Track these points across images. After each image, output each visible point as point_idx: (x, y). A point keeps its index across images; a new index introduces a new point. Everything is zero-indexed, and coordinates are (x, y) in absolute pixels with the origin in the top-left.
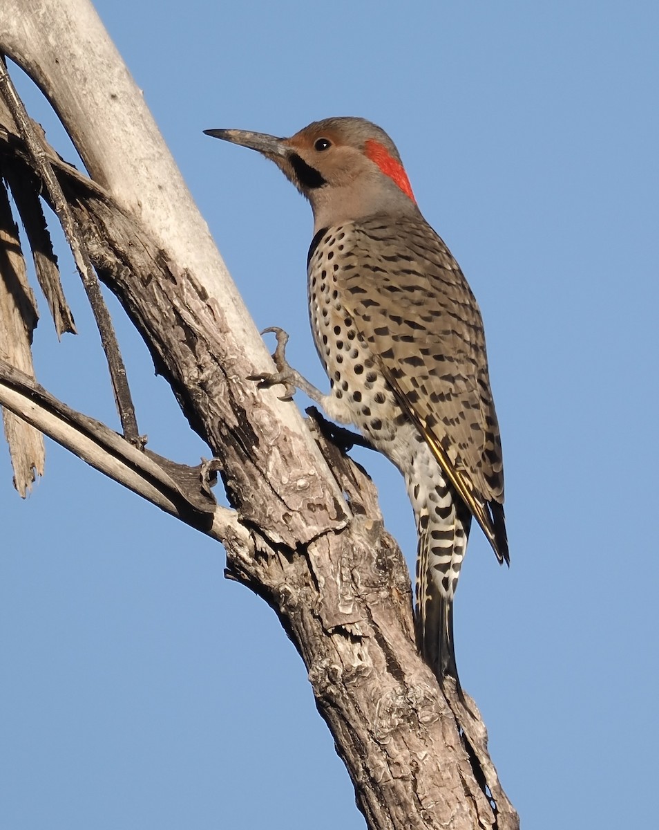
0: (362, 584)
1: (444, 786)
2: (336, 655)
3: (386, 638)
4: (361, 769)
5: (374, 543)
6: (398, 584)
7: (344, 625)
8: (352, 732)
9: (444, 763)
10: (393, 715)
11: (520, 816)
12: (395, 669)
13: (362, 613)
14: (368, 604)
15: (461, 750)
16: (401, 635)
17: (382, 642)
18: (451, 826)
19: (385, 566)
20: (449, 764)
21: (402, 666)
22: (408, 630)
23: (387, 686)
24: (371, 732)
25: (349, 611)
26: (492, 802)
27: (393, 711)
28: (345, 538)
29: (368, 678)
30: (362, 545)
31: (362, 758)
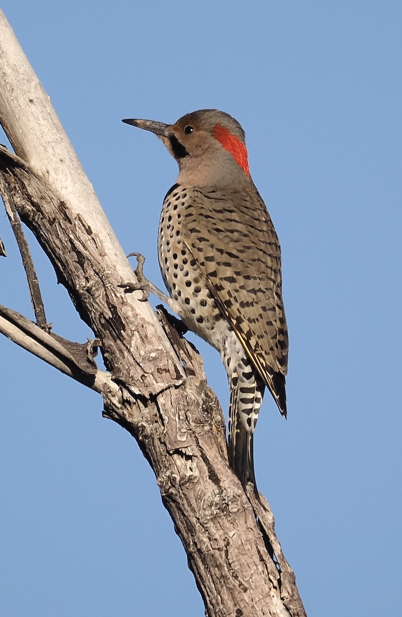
0: (192, 421)
1: (246, 554)
2: (176, 468)
3: (208, 457)
4: (192, 543)
5: (201, 394)
6: (216, 422)
7: (181, 448)
8: (185, 519)
9: (246, 539)
10: (212, 507)
11: (296, 574)
12: (214, 477)
13: (193, 440)
14: (196, 435)
15: (257, 531)
16: (218, 455)
17: (205, 460)
18: (251, 580)
19: (208, 410)
20: (249, 540)
21: (218, 476)
22: (223, 451)
23: (209, 488)
24: (198, 519)
25: (184, 439)
26: (277, 565)
27: (213, 505)
28: (181, 391)
29: (196, 483)
30: (193, 396)
31: (192, 536)
